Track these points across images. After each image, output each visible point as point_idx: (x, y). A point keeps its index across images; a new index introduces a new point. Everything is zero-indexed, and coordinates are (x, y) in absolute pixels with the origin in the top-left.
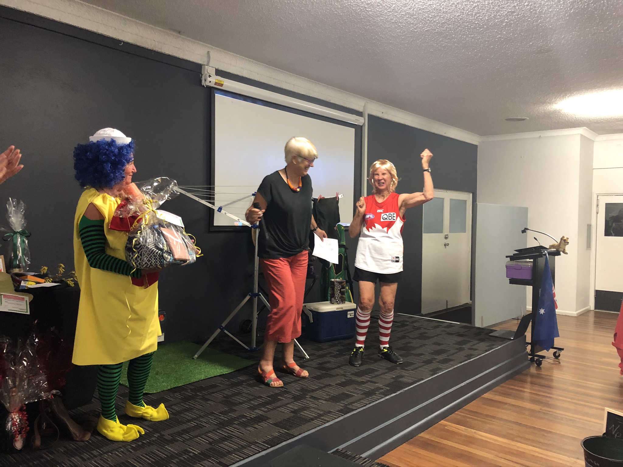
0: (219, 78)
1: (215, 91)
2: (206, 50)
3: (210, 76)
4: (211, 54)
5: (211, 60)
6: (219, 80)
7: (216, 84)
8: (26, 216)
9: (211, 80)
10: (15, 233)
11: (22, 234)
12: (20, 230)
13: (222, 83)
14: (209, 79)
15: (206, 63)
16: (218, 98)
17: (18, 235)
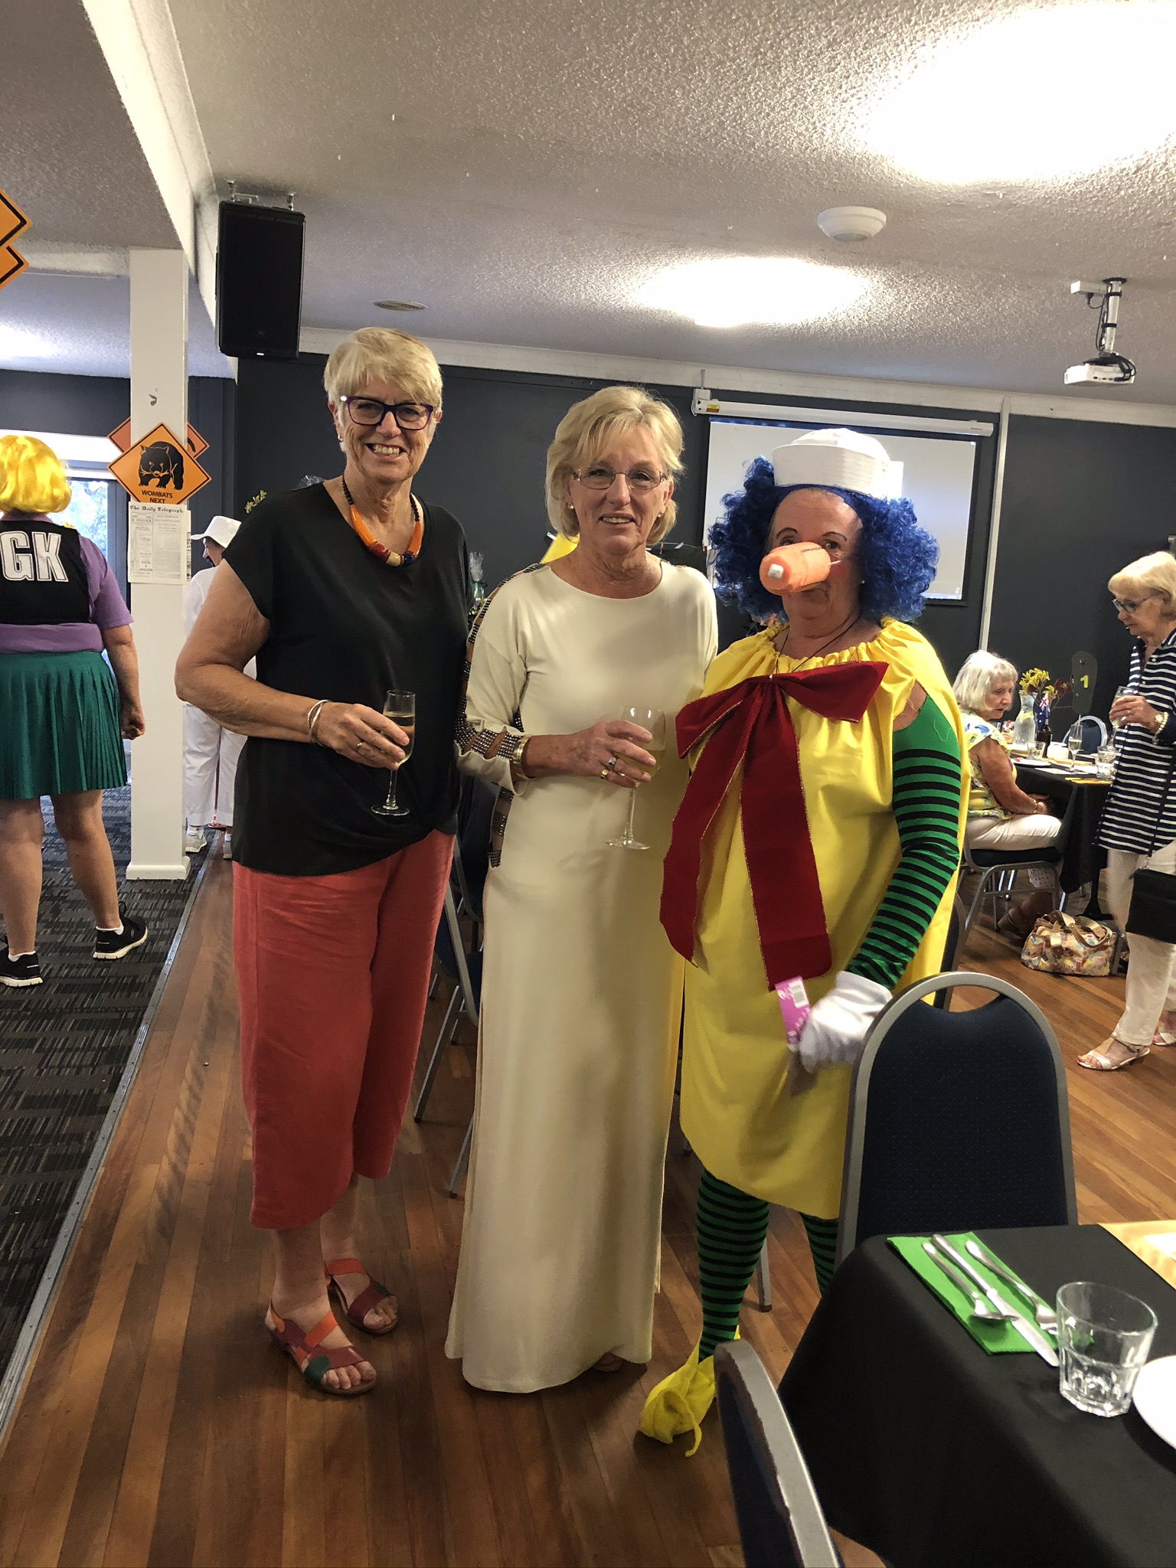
0: (716, 402)
1: (710, 418)
2: (698, 370)
3: (699, 403)
4: (706, 372)
5: (706, 380)
6: (712, 405)
7: (708, 410)
8: (483, 567)
9: (703, 404)
10: (474, 582)
11: (480, 583)
12: (478, 580)
13: (717, 408)
14: (698, 406)
15: (699, 385)
16: (714, 425)
17: (476, 585)
